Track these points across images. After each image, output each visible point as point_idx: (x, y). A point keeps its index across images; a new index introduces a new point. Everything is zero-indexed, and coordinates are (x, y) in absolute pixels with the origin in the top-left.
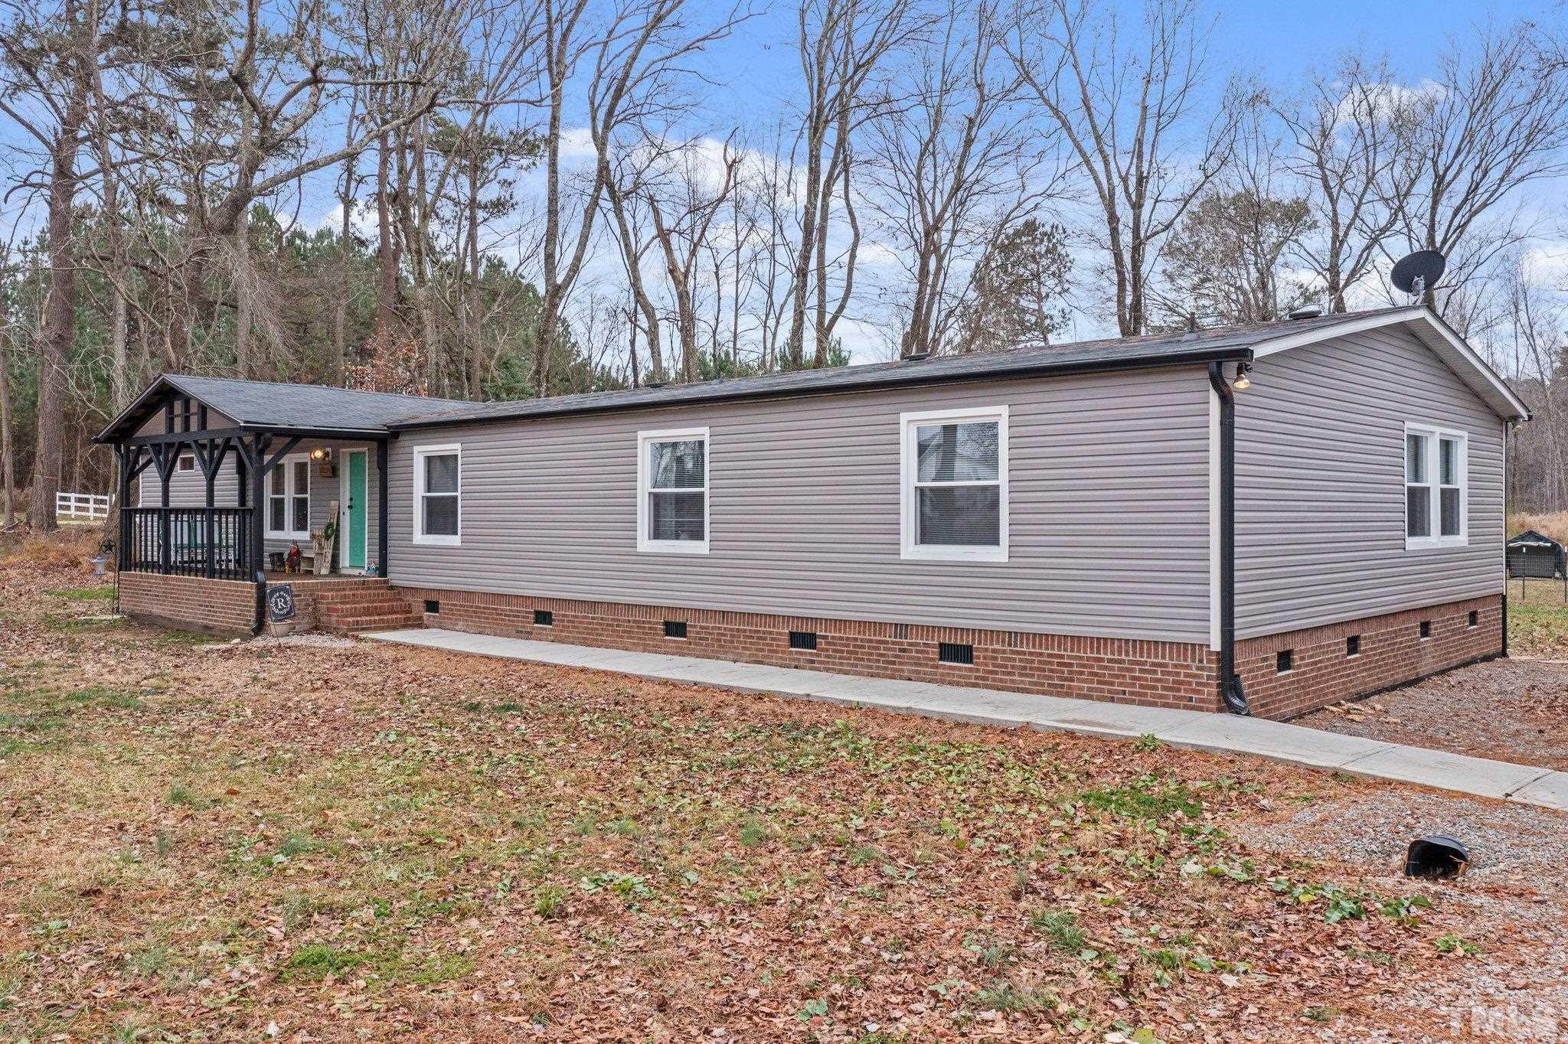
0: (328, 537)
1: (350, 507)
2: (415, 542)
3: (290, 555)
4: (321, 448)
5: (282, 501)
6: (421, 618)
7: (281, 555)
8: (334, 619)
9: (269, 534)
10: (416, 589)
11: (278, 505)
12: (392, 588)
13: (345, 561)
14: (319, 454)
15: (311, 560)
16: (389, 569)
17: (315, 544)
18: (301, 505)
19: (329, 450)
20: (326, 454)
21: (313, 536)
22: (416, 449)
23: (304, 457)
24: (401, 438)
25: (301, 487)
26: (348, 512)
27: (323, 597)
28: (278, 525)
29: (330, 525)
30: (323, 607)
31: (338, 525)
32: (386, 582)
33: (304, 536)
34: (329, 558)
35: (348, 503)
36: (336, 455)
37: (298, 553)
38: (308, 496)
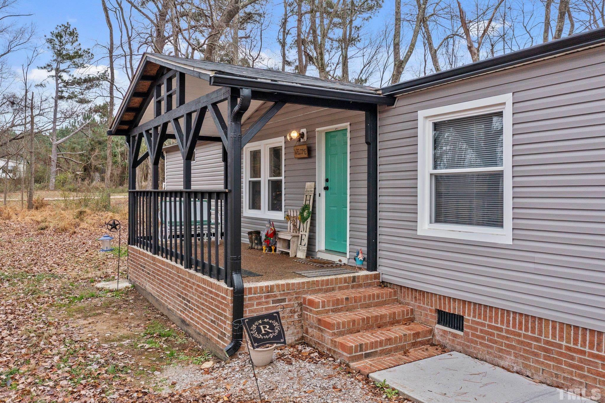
0: (304, 220)
1: (326, 188)
2: (419, 233)
3: (267, 235)
4: (297, 129)
5: (259, 183)
6: (431, 332)
7: (258, 233)
8: (328, 337)
9: (247, 212)
10: (423, 293)
11: (255, 187)
12: (383, 284)
13: (321, 244)
14: (294, 135)
15: (288, 243)
16: (379, 261)
17: (289, 225)
18: (276, 187)
19: (304, 130)
20: (302, 135)
21: (288, 217)
22: (421, 114)
23: (279, 142)
24: (397, 104)
25: (276, 169)
26: (323, 193)
27: (311, 303)
28: (255, 204)
29: (306, 207)
30: (312, 316)
31: (314, 207)
32: (377, 277)
33: (279, 216)
34: (305, 241)
35: (323, 184)
36: (311, 136)
37: (275, 234)
38: (282, 178)
